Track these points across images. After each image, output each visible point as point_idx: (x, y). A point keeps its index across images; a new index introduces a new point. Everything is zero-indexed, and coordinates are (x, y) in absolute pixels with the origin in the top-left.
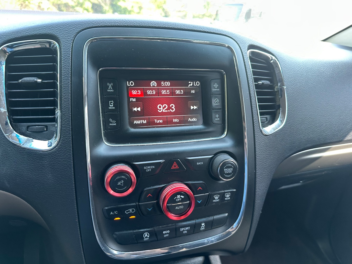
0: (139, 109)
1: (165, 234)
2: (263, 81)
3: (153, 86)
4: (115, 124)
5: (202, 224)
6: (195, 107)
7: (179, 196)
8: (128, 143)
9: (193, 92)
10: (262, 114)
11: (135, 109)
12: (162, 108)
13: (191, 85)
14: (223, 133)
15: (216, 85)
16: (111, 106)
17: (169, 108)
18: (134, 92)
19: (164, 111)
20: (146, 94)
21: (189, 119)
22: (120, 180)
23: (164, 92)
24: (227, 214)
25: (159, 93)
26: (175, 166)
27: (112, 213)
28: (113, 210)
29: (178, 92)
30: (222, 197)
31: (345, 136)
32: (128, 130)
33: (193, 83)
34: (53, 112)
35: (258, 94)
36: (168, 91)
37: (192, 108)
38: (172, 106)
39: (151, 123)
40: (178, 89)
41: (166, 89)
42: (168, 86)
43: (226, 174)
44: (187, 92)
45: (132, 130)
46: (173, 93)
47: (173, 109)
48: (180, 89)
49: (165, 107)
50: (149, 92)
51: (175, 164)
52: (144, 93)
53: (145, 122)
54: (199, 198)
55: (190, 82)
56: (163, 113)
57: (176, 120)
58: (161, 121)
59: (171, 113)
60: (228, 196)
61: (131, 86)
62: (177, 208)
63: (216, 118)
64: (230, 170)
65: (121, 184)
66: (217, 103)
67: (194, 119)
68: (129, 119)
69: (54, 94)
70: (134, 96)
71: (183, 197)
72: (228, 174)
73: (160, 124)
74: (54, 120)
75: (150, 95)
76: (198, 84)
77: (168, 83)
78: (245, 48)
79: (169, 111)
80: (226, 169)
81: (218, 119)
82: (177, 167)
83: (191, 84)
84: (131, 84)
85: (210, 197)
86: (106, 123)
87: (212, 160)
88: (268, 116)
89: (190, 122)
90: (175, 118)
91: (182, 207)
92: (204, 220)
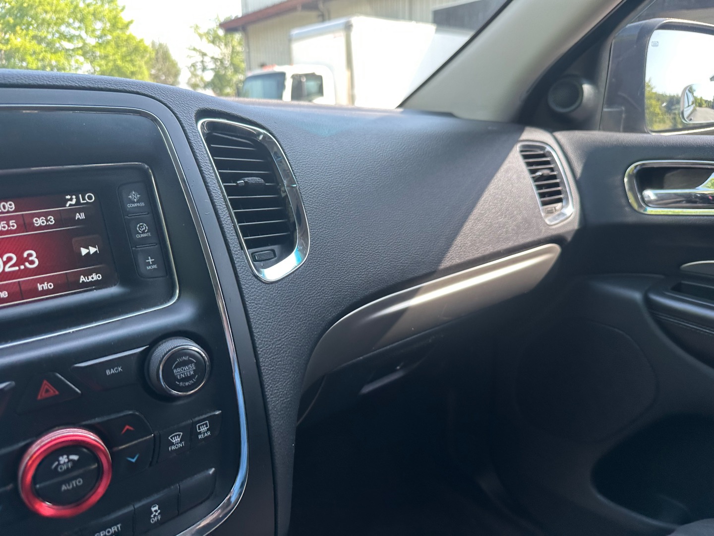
2: (246, 179)
5: (153, 509)
6: (92, 250)
7: (63, 459)
9: (80, 216)
13: (74, 202)
14: (172, 296)
15: (134, 196)
17: (21, 261)
19: (7, 269)
21: (82, 279)
23: (1, 226)
24: (212, 471)
26: (47, 391)
29: (39, 222)
30: (190, 434)
33: (78, 198)
35: (235, 204)
36: (12, 223)
37: (84, 251)
38: (30, 255)
40: (39, 216)
41: (7, 219)
42: (8, 212)
43: (179, 381)
44: (64, 219)
46: (25, 224)
47: (32, 262)
48: (46, 215)
49: (10, 259)
51: (46, 385)
54: (131, 452)
55: (68, 197)
56: (6, 276)
57: (46, 286)
58: (4, 294)
59: (27, 272)
60: (204, 429)
62: (64, 488)
63: (148, 264)
64: (189, 370)
66: (143, 232)
67: (95, 277)
71: (75, 457)
72: (187, 379)
73: (1, 300)
76: (89, 198)
77: (8, 206)
78: (188, 117)
79: (22, 267)
80: (179, 370)
81: (155, 266)
82: (53, 392)
83: (71, 200)
87: (145, 356)
88: (276, 248)
89: (85, 284)
90: (42, 281)
91: (79, 482)
92: (156, 497)
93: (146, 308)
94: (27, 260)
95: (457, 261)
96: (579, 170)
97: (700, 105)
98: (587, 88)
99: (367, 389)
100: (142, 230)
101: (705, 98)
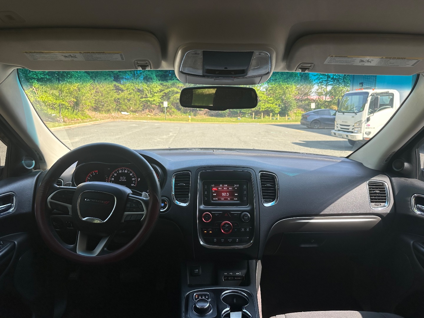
0: (215, 194)
1: (222, 241)
2: (267, 185)
3: (221, 186)
4: (207, 199)
5: (237, 240)
6: (237, 194)
7: (226, 225)
8: (211, 206)
9: (236, 188)
10: (263, 198)
11: (214, 194)
12: (224, 194)
14: (248, 205)
15: (245, 186)
16: (206, 193)
17: (226, 194)
18: (214, 188)
20: (218, 189)
21: (234, 199)
22: (207, 217)
23: (225, 188)
24: (248, 238)
25: (223, 189)
26: (226, 215)
27: (204, 229)
29: (230, 188)
30: (245, 229)
31: (321, 212)
32: (211, 201)
33: (236, 185)
34: (188, 195)
35: (262, 190)
37: (235, 194)
39: (219, 199)
41: (226, 188)
44: (234, 188)
45: (212, 201)
46: (228, 189)
53: (217, 199)
54: (236, 229)
56: (224, 196)
58: (223, 199)
59: (227, 196)
60: (248, 229)
62: (226, 229)
64: (247, 218)
67: (236, 199)
68: (212, 198)
69: (189, 189)
70: (214, 190)
71: (228, 226)
72: (246, 219)
73: (223, 200)
74: (188, 197)
75: (219, 189)
76: (238, 185)
77: (226, 185)
78: (257, 172)
80: (245, 217)
81: (246, 199)
84: (213, 186)
85: (240, 229)
86: (204, 199)
87: (241, 214)
88: (271, 200)
89: (234, 200)
90: (229, 198)
91: (228, 229)
92: (238, 238)
93: (242, 206)
94: (227, 194)
95: (326, 213)
99: (303, 246)
100: (245, 192)
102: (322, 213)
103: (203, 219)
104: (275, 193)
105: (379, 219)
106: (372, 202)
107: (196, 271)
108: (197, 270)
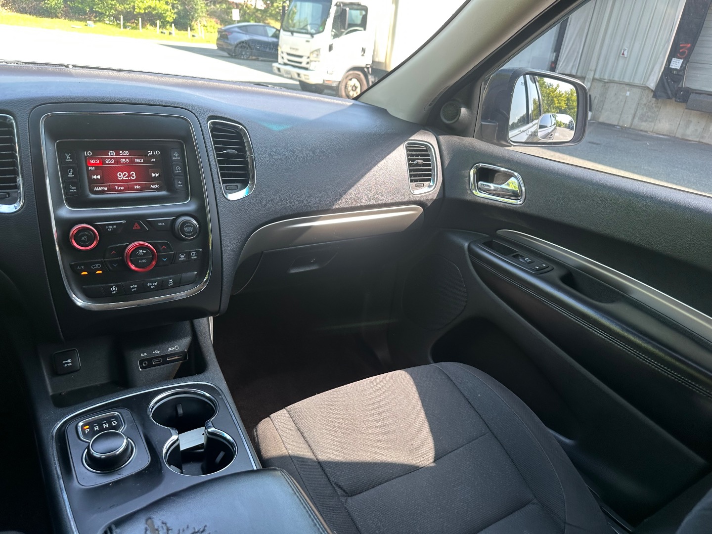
0: (99, 177)
1: (133, 288)
2: (228, 150)
3: (111, 155)
4: (76, 191)
5: (170, 281)
6: (157, 175)
7: (141, 251)
8: (90, 208)
9: (153, 160)
10: (224, 182)
11: (95, 177)
12: (121, 176)
13: (151, 154)
14: (187, 199)
15: (176, 154)
16: (71, 174)
18: (92, 161)
19: (124, 178)
20: (104, 163)
21: (152, 186)
22: (83, 235)
23: (123, 161)
24: (196, 273)
25: (117, 161)
26: (136, 227)
27: (78, 268)
28: (80, 265)
29: (137, 161)
30: (188, 255)
32: (88, 195)
33: (153, 152)
34: (14, 180)
35: (220, 162)
36: (127, 160)
37: (153, 175)
38: (133, 174)
39: (111, 190)
40: (137, 158)
41: (126, 158)
42: (126, 155)
43: (186, 233)
44: (147, 161)
45: (93, 196)
46: (132, 161)
47: (133, 177)
48: (140, 158)
49: (125, 174)
50: (107, 161)
51: (136, 224)
52: (102, 161)
53: (105, 189)
54: (165, 257)
55: (149, 151)
56: (123, 181)
57: (138, 187)
58: (122, 188)
59: (131, 181)
60: (194, 255)
61: (88, 156)
62: (140, 261)
63: (179, 184)
64: (191, 229)
65: (85, 239)
66: (178, 170)
68: (89, 186)
69: (14, 164)
70: (92, 165)
71: (145, 252)
72: (189, 232)
73: (121, 190)
74: (16, 187)
75: (108, 164)
76: (158, 153)
77: (127, 153)
78: (203, 120)
79: (130, 178)
80: (187, 228)
81: (182, 185)
82: (139, 227)
83: (150, 153)
84: (89, 154)
85: (176, 256)
86: (67, 189)
87: (174, 221)
88: (239, 185)
89: (152, 189)
90: (136, 185)
91: (145, 261)
92: (172, 276)
93: (176, 202)
94: (131, 175)
95: (343, 206)
96: (447, 162)
97: (560, 126)
98: (463, 110)
100: (178, 169)
101: (563, 122)
102: (336, 206)
103: (75, 244)
104: (246, 168)
105: (421, 209)
106: (412, 181)
107: (68, 363)
108: (69, 361)
